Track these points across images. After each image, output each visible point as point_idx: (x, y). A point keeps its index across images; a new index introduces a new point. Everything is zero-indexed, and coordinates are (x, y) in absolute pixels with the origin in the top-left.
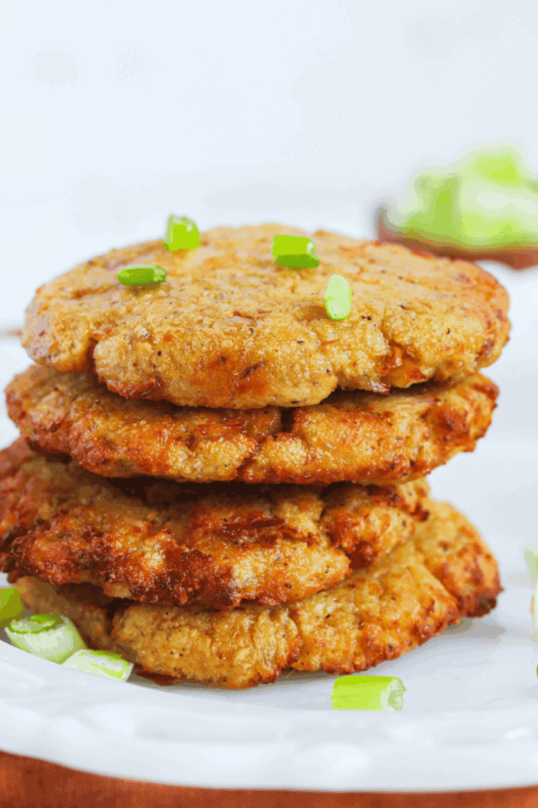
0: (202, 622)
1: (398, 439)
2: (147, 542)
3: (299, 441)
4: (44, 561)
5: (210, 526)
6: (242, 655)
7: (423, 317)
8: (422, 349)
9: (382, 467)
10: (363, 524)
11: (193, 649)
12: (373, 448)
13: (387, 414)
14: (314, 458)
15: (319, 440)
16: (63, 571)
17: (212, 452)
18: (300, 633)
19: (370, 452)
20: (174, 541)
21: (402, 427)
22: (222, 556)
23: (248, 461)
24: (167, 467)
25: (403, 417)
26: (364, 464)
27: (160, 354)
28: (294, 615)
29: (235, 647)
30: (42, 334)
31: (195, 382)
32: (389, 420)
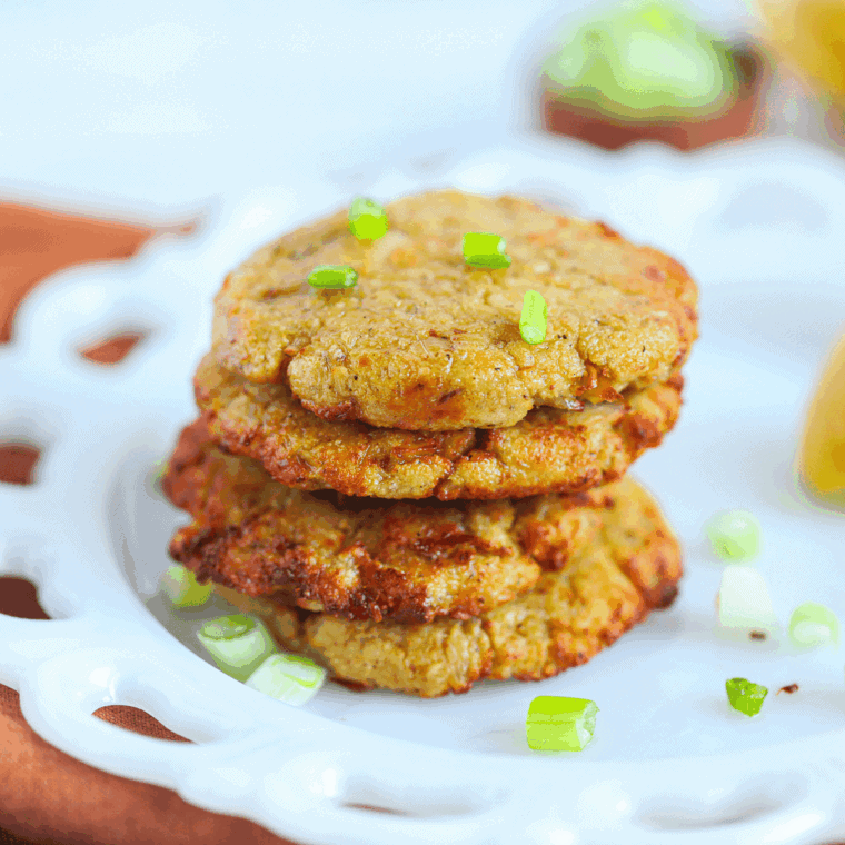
0: (395, 635)
1: (591, 453)
2: (340, 557)
3: (495, 461)
4: (237, 574)
5: (404, 539)
6: (435, 669)
7: (619, 335)
8: (618, 370)
9: (575, 481)
10: (553, 530)
11: (386, 662)
12: (567, 464)
13: (581, 428)
14: (508, 476)
15: (514, 458)
16: (257, 585)
17: (408, 474)
18: (493, 647)
19: (563, 469)
20: (368, 555)
21: (595, 441)
22: (416, 574)
23: (443, 481)
24: (363, 489)
25: (597, 431)
26: (558, 481)
27: (356, 378)
28: (486, 626)
29: (429, 661)
30: (233, 342)
31: (391, 406)
32: (582, 435)
